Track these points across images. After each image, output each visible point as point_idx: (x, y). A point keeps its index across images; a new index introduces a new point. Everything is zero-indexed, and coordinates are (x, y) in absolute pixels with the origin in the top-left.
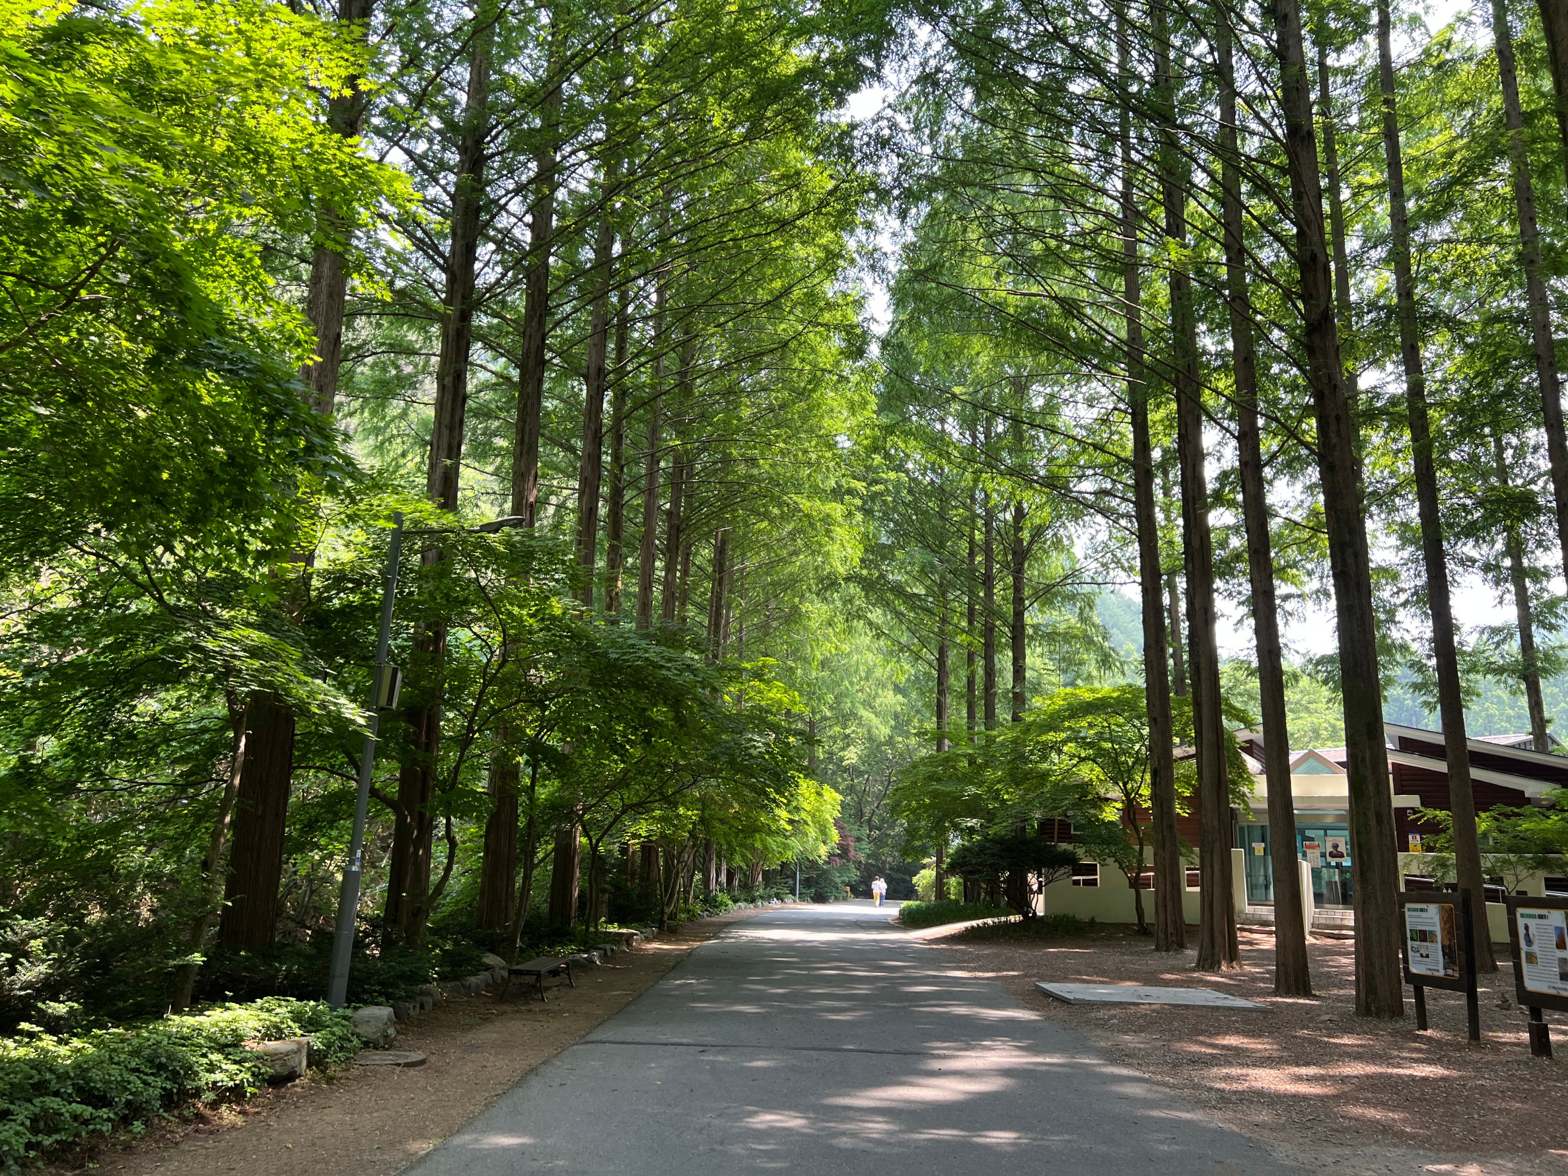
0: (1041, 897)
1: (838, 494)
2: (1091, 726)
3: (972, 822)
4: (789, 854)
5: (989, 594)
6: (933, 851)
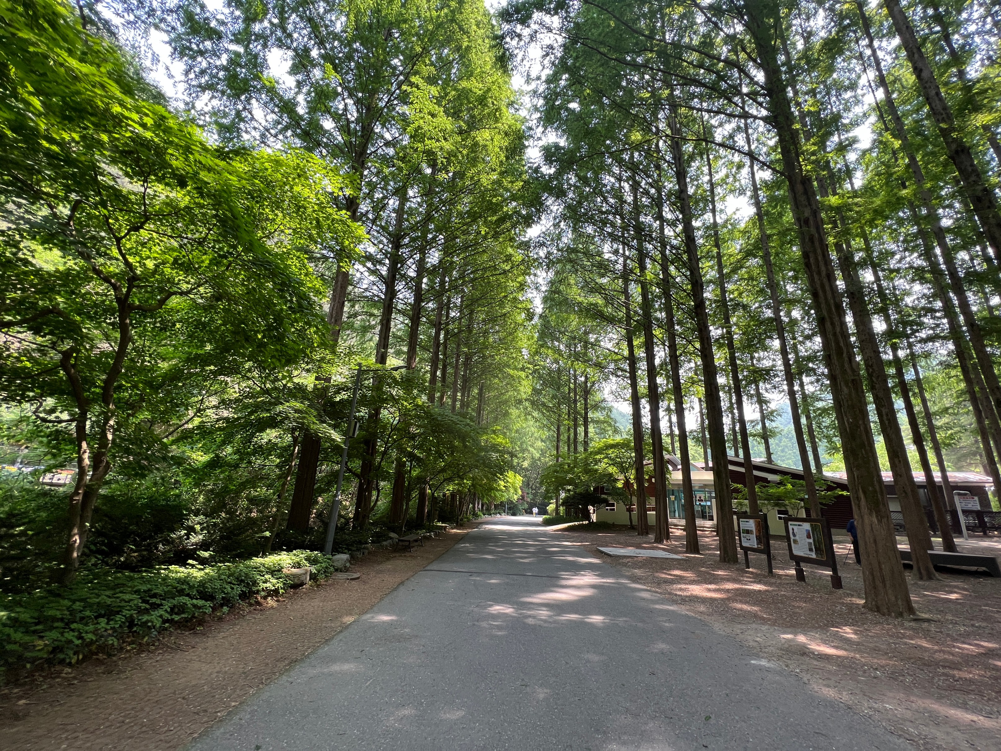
2: (613, 453)
3: (569, 487)
4: (504, 498)
5: (575, 406)
6: (554, 498)
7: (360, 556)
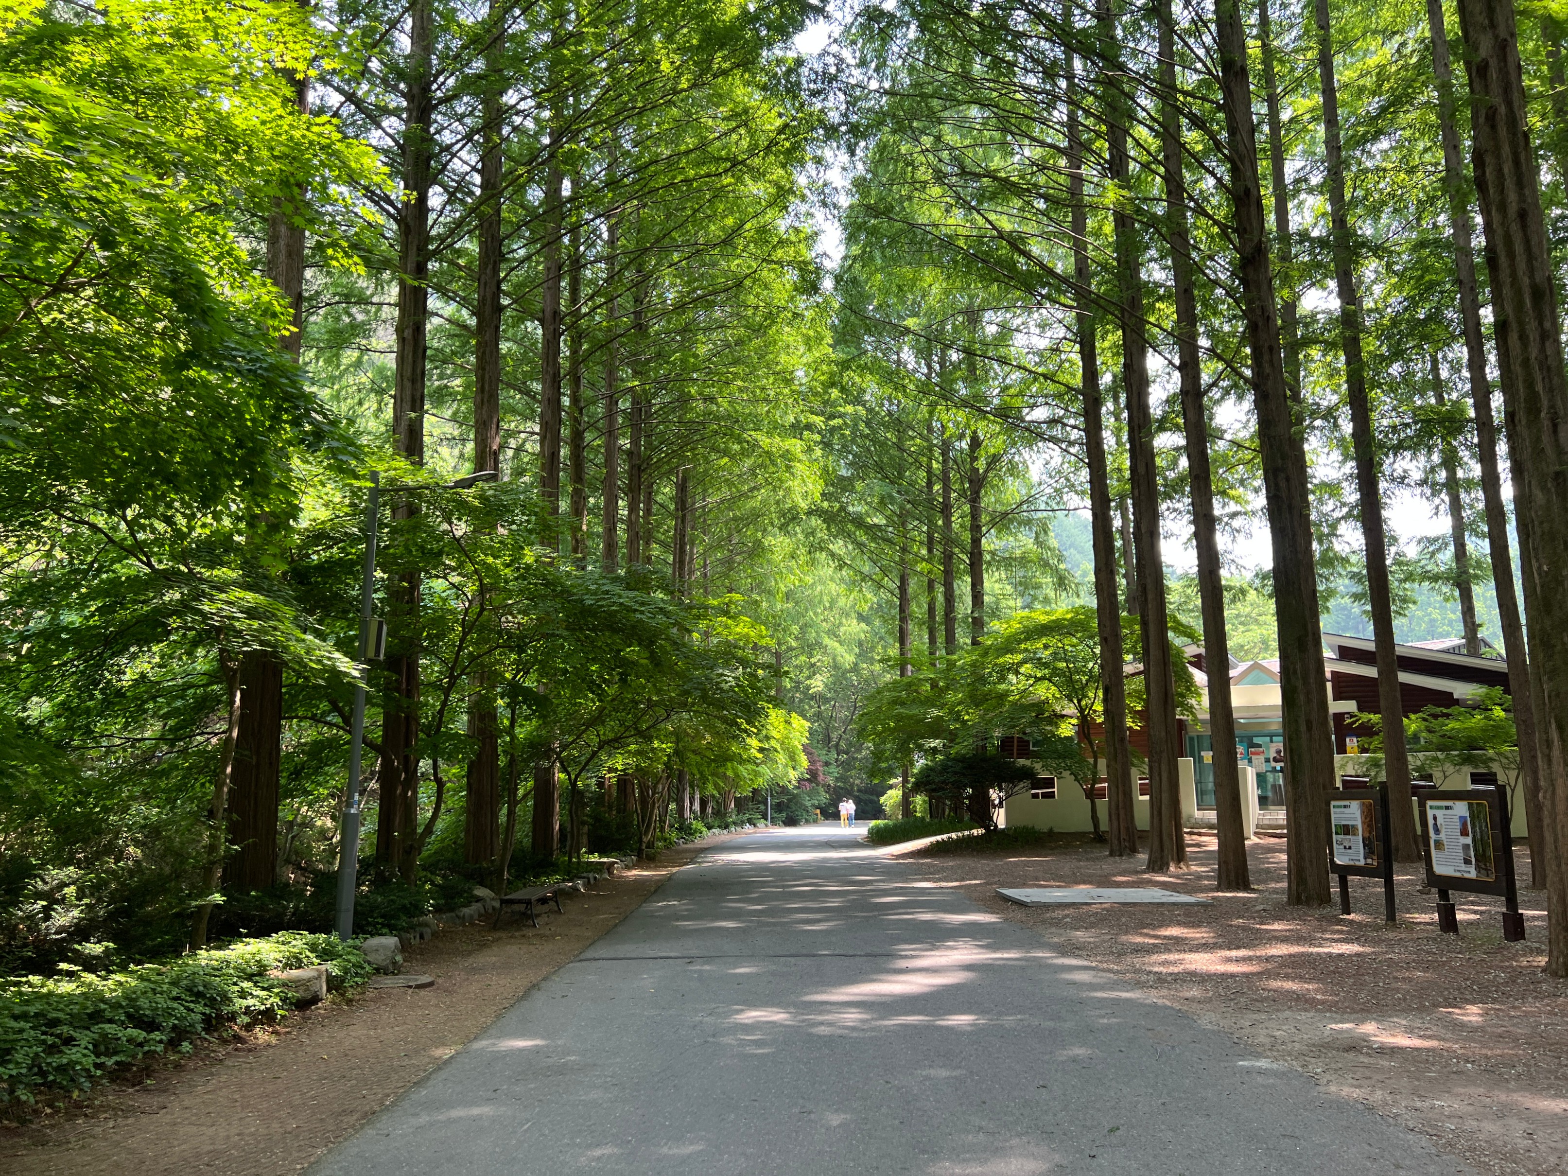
0: (1002, 811)
1: (797, 429)
2: (1046, 647)
3: (934, 743)
4: (760, 780)
5: (948, 523)
6: (899, 772)
7: (415, 942)
